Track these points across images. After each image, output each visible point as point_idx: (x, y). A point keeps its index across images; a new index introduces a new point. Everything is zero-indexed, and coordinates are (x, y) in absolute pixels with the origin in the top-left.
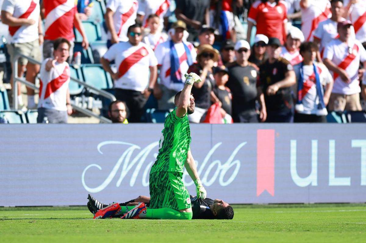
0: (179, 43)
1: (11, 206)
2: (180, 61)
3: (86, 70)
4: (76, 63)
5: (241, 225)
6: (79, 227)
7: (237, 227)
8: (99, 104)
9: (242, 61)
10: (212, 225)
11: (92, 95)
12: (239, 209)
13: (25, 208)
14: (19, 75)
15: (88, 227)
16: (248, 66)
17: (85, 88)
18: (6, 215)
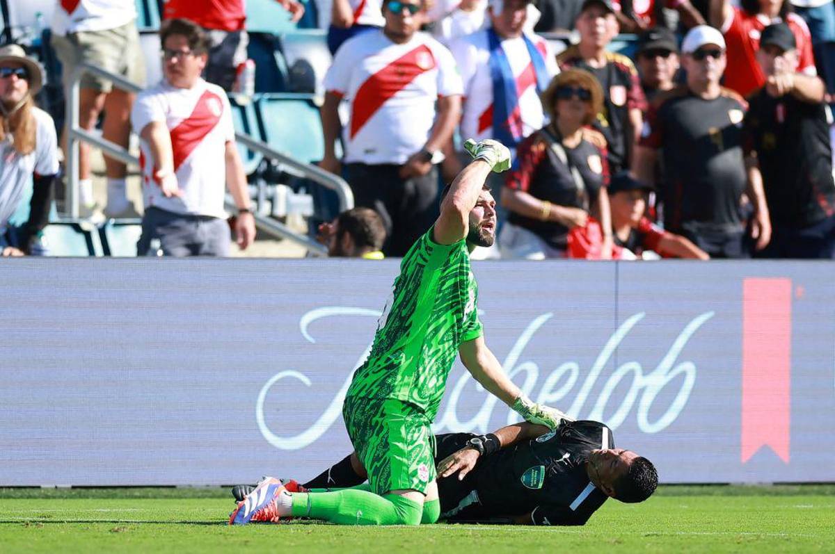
0: (513, 38)
1: (59, 486)
2: (518, 89)
3: (268, 111)
4: (241, 89)
5: (699, 543)
6: (248, 544)
7: (689, 548)
8: (304, 204)
9: (705, 84)
10: (616, 541)
11: (284, 179)
12: (693, 498)
13: (100, 491)
14: (84, 123)
15: (275, 546)
16: (720, 96)
17: (267, 160)
18: (46, 512)
